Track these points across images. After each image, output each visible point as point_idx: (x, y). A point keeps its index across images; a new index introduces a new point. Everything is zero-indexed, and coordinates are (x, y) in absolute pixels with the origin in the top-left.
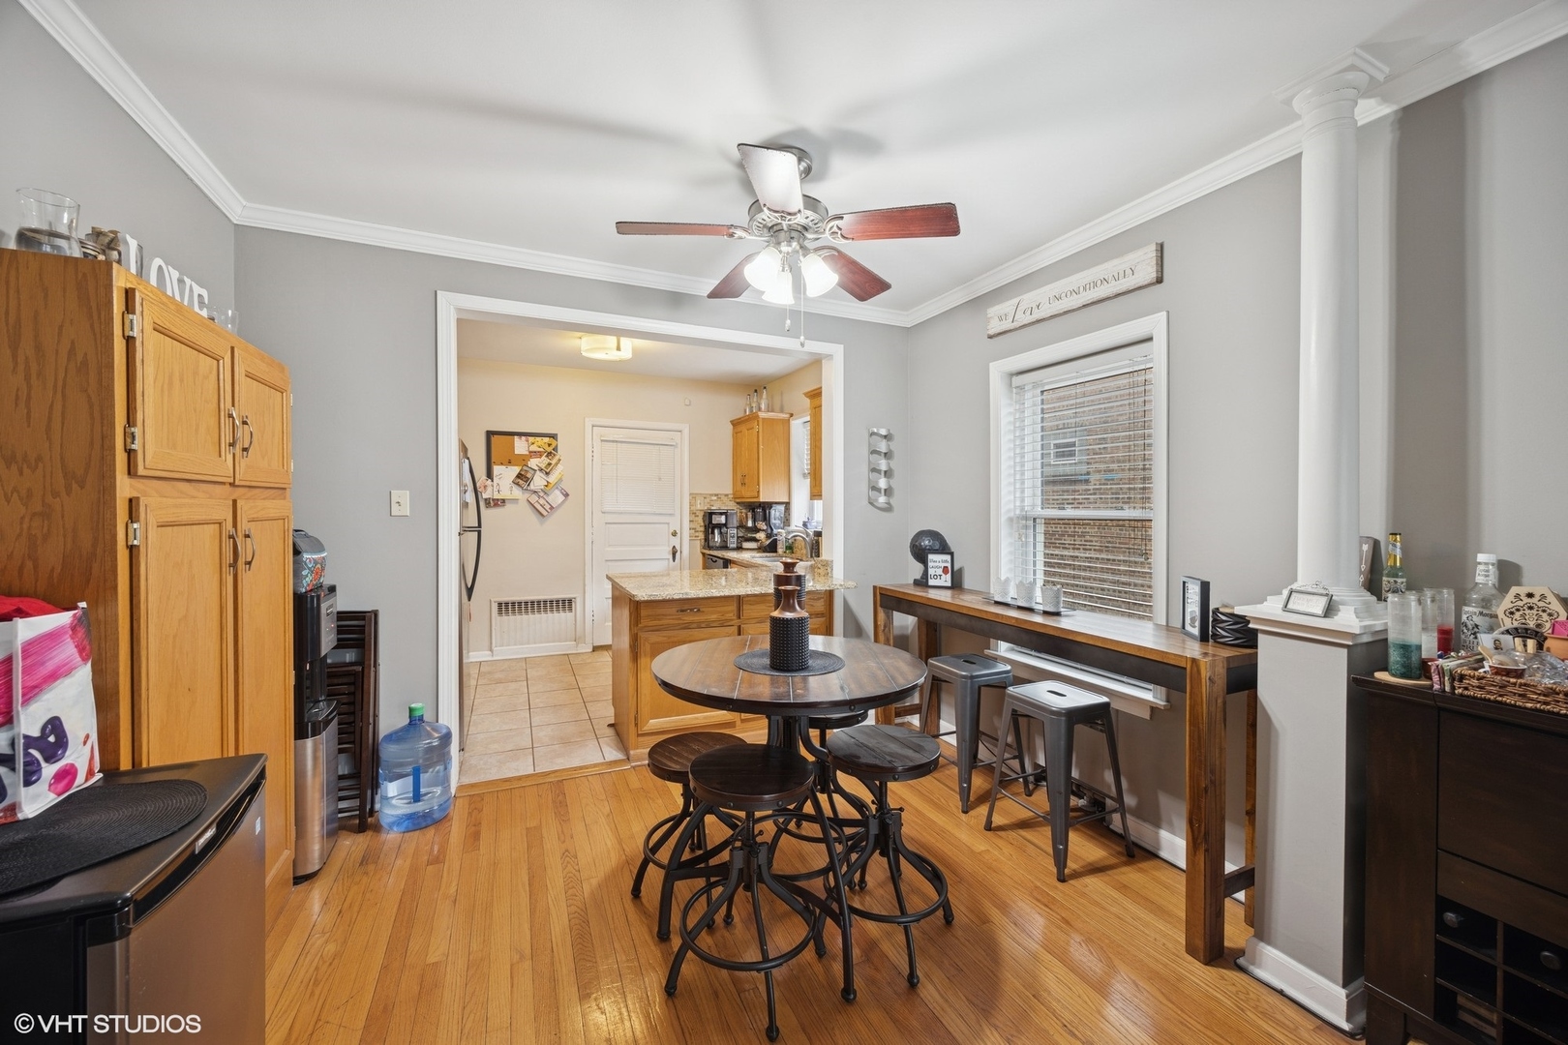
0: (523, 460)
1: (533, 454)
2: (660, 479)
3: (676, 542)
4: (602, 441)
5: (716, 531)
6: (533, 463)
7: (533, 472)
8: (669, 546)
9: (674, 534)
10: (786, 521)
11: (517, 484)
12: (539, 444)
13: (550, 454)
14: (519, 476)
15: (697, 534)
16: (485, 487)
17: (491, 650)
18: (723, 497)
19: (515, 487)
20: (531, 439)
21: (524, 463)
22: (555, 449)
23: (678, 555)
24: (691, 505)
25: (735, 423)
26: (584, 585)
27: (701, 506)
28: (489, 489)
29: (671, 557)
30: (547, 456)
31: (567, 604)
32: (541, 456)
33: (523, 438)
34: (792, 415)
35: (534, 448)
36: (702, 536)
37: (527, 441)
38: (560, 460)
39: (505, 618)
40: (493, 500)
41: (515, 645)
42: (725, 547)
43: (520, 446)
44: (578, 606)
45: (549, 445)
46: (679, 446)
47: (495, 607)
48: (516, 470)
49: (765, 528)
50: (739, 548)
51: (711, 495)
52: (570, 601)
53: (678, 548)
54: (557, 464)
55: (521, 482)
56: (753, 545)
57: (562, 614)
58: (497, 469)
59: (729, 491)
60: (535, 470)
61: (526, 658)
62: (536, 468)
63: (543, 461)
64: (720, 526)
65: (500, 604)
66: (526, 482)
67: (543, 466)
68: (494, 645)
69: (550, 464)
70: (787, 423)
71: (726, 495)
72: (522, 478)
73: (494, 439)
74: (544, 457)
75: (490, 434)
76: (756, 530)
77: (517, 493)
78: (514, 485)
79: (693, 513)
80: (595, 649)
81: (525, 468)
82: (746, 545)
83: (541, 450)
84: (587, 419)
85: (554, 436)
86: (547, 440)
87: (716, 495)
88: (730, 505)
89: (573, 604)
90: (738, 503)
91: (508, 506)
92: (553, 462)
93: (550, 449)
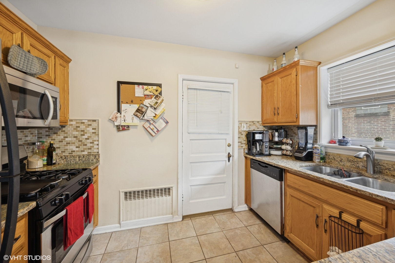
0: (140, 100)
1: (147, 97)
2: (221, 112)
3: (230, 150)
4: (188, 89)
5: (258, 144)
6: (147, 102)
7: (146, 108)
8: (226, 153)
9: (229, 145)
10: (315, 141)
11: (136, 116)
12: (150, 90)
13: (157, 96)
14: (138, 110)
15: (242, 145)
16: (116, 118)
17: (120, 223)
18: (256, 123)
19: (136, 119)
20: (145, 87)
21: (141, 102)
22: (160, 93)
23: (231, 158)
24: (239, 128)
25: (263, 79)
26: (178, 179)
27: (245, 128)
28: (119, 119)
29: (227, 159)
30: (155, 98)
31: (167, 191)
32: (151, 98)
33: (141, 86)
34: (320, 63)
35: (147, 93)
36: (245, 147)
37: (143, 88)
38: (163, 100)
39: (129, 201)
40: (122, 126)
41: (135, 219)
42: (261, 154)
43: (139, 91)
44: (174, 192)
45: (157, 91)
46: (232, 93)
47: (123, 195)
48: (136, 107)
49: (291, 142)
50: (270, 155)
51: (250, 122)
52: (169, 189)
53: (231, 154)
54: (161, 102)
55: (139, 114)
56: (279, 153)
57: (164, 197)
58: (124, 106)
59: (260, 119)
60: (148, 107)
61: (141, 228)
62: (149, 105)
63: (153, 100)
64: (259, 141)
65: (126, 193)
66: (142, 114)
67: (152, 104)
68: (121, 220)
69: (157, 103)
70: (315, 69)
71: (258, 122)
72: (140, 112)
73: (122, 86)
74: (153, 99)
75: (119, 83)
76: (281, 143)
77: (136, 121)
78: (134, 117)
79: (240, 133)
80: (184, 217)
81: (141, 105)
82: (273, 152)
83: (152, 94)
84: (179, 76)
85: (160, 85)
86: (155, 87)
87: (253, 122)
88: (261, 128)
89: (171, 191)
90: (264, 127)
91: (131, 130)
92: (159, 101)
93: (157, 93)
